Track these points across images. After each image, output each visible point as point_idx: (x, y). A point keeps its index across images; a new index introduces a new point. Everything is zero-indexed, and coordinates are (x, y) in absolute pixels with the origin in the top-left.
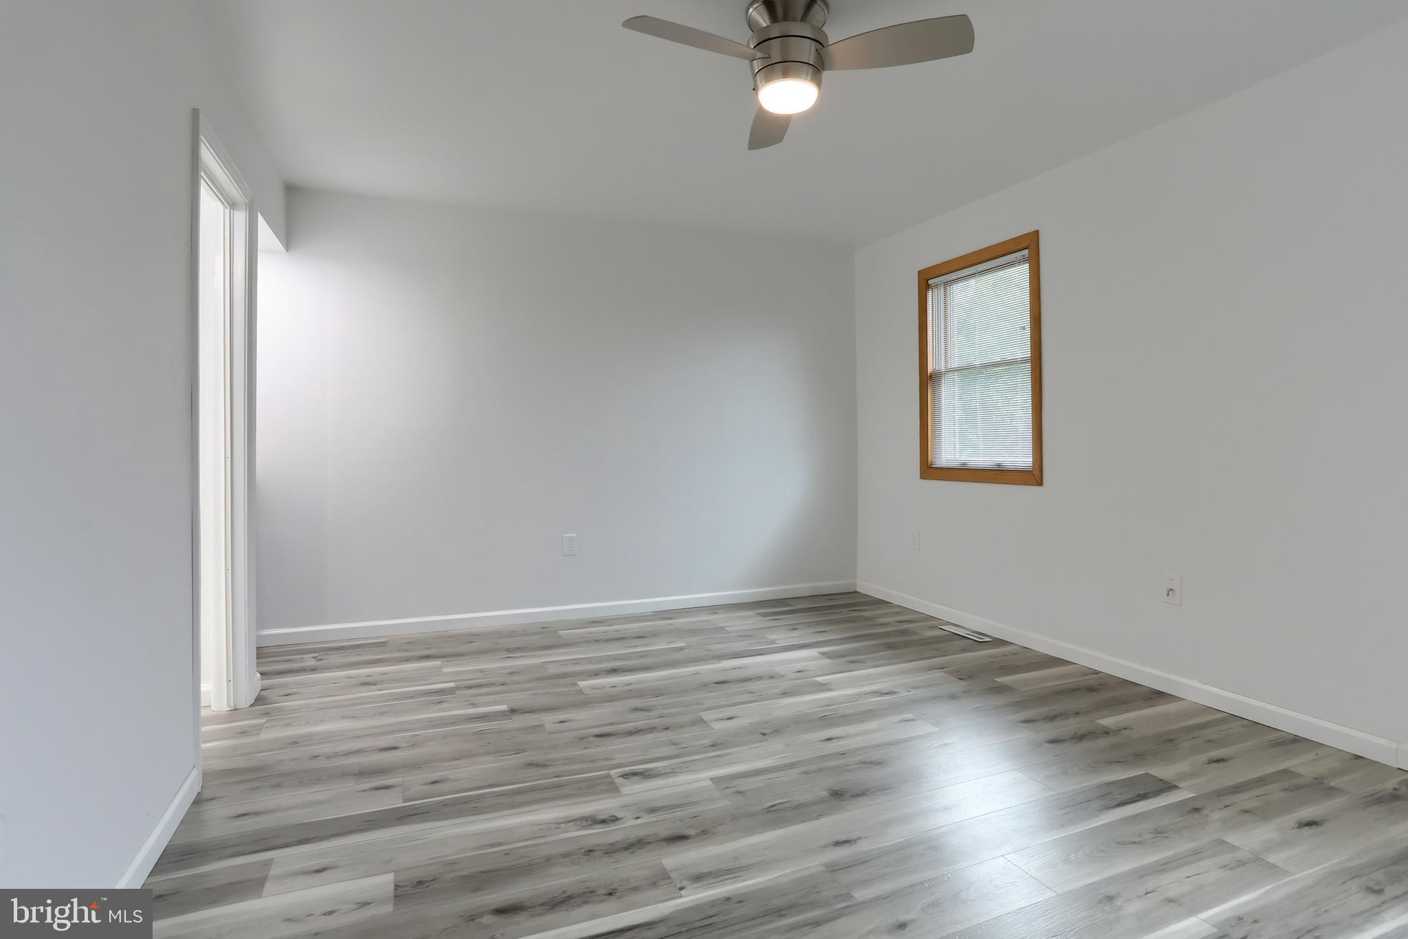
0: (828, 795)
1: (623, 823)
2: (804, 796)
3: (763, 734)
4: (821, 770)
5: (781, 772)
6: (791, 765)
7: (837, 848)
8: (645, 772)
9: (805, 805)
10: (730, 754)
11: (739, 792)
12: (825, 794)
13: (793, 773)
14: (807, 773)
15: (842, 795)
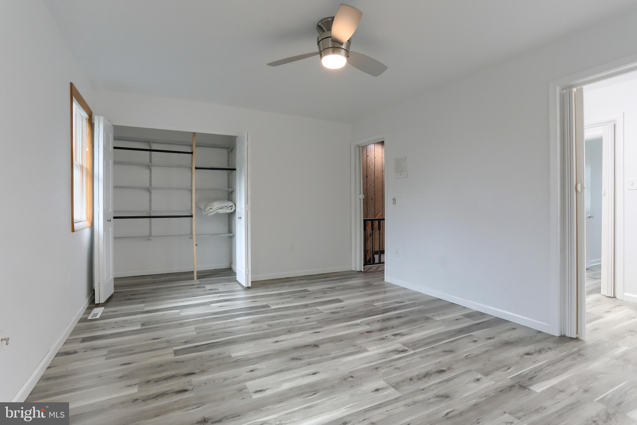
0: (319, 346)
1: (391, 334)
2: (330, 346)
3: (352, 377)
4: (321, 356)
5: (339, 355)
6: (335, 358)
7: (319, 331)
8: (399, 353)
9: (329, 342)
10: (366, 363)
11: (355, 346)
12: (321, 346)
13: (333, 354)
14: (327, 354)
15: (314, 346)
